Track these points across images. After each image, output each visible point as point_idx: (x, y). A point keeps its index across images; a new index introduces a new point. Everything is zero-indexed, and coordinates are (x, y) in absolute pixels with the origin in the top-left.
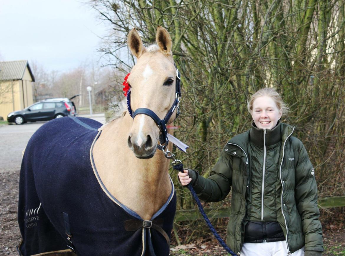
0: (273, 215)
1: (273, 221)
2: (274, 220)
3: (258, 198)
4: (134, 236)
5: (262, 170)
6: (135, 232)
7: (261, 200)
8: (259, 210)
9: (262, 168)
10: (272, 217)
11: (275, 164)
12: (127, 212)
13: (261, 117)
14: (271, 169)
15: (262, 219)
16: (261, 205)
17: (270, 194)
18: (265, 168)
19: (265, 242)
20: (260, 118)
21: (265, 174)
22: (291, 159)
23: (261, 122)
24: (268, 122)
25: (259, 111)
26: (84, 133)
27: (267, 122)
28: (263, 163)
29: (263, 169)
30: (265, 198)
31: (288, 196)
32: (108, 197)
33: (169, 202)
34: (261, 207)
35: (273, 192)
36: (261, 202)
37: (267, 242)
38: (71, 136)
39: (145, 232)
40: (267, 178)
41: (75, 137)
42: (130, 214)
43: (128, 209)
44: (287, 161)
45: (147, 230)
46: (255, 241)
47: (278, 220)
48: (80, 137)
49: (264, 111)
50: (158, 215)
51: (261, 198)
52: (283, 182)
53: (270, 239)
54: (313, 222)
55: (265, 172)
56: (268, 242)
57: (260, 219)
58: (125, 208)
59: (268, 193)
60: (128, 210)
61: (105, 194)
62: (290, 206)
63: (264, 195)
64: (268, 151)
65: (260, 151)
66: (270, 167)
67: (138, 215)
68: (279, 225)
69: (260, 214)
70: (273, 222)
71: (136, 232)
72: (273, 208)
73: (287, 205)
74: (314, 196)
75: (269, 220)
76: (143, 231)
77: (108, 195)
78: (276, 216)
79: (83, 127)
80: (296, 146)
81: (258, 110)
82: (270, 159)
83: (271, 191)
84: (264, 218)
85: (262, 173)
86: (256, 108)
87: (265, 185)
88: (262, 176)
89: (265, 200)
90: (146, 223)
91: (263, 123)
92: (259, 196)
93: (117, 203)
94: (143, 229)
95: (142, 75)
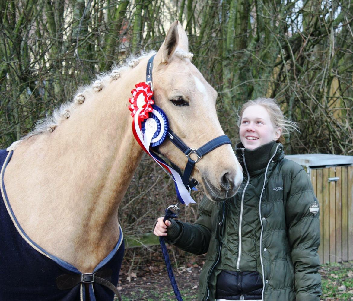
0: (252, 264)
1: (253, 272)
2: (254, 270)
3: (235, 240)
4: (70, 294)
6: (71, 289)
7: (238, 243)
8: (234, 256)
9: (240, 201)
10: (250, 266)
12: (62, 265)
14: (251, 202)
15: (238, 268)
16: (238, 249)
17: (247, 236)
18: (244, 202)
19: (242, 299)
20: (245, 132)
21: (244, 209)
22: (277, 189)
23: (246, 137)
24: (255, 138)
28: (242, 195)
29: (241, 203)
30: (243, 241)
31: (270, 238)
32: (31, 246)
33: (119, 247)
34: (238, 252)
35: (253, 233)
36: (238, 246)
37: (245, 299)
39: (84, 289)
40: (245, 214)
42: (66, 268)
43: (62, 261)
44: (270, 191)
45: (86, 286)
46: (230, 297)
47: (259, 271)
49: (252, 123)
50: (103, 265)
51: (238, 240)
53: (249, 296)
54: (305, 277)
55: (244, 206)
57: (236, 268)
58: (58, 260)
59: (247, 234)
60: (62, 263)
61: (25, 242)
62: (274, 251)
63: (242, 237)
66: (250, 199)
67: (75, 269)
68: (260, 278)
69: (235, 261)
71: (73, 290)
73: (270, 250)
74: (310, 242)
75: (247, 270)
76: (82, 288)
77: (31, 244)
78: (256, 264)
81: (245, 120)
82: (251, 189)
83: (250, 231)
84: (240, 267)
85: (240, 207)
87: (242, 223)
89: (243, 243)
90: (85, 277)
91: (249, 138)
92: (236, 238)
93: (46, 255)
94: (81, 286)
95: (197, 90)
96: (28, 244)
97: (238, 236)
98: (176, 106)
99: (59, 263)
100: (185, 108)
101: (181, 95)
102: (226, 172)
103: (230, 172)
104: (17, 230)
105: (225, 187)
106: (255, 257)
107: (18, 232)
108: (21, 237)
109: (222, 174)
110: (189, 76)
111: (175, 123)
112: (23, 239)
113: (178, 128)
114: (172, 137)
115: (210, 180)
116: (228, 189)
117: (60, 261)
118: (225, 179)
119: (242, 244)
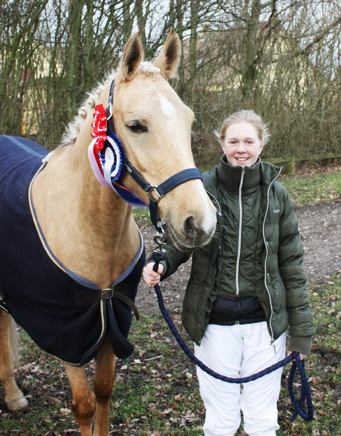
0: (251, 288)
1: (252, 296)
3: (232, 264)
4: (90, 311)
5: (238, 226)
6: (91, 305)
7: (235, 266)
9: (238, 222)
10: (249, 291)
11: (255, 217)
12: (79, 282)
13: (237, 151)
14: (250, 223)
15: (237, 293)
16: (235, 273)
17: (247, 259)
18: (243, 223)
19: (238, 324)
20: (235, 153)
21: (242, 230)
22: (277, 211)
23: (236, 158)
24: (246, 159)
25: (233, 143)
26: (25, 160)
27: (244, 159)
28: (239, 216)
29: (239, 224)
33: (137, 260)
34: (235, 277)
35: (253, 256)
36: (235, 270)
38: (9, 163)
39: (104, 305)
41: (14, 164)
43: (79, 277)
45: (106, 301)
46: (225, 323)
47: (258, 295)
48: (20, 165)
49: (242, 143)
51: (235, 264)
52: (266, 243)
53: (245, 320)
55: (242, 227)
56: (240, 324)
57: (235, 293)
58: (75, 276)
59: (246, 257)
60: (79, 279)
62: (275, 275)
63: (240, 260)
64: (245, 198)
65: (234, 197)
66: (250, 220)
68: (259, 301)
70: (251, 298)
72: (252, 278)
73: (271, 275)
75: (247, 295)
76: (101, 304)
77: (51, 257)
78: (256, 289)
79: (23, 150)
80: (280, 193)
81: (233, 140)
82: (248, 210)
83: (250, 255)
84: (239, 292)
85: (238, 229)
86: (230, 139)
87: (241, 246)
88: (238, 234)
89: (241, 267)
90: (105, 293)
91: (240, 159)
92: (233, 261)
93: (63, 270)
94: (102, 301)
95: (162, 112)
96: (49, 257)
97: (236, 260)
98: (133, 133)
99: (75, 279)
100: (143, 135)
101: (136, 118)
102: (189, 215)
103: (194, 216)
104: (41, 241)
105: (190, 235)
106: (254, 281)
107: (42, 244)
108: (44, 248)
109: (185, 218)
110: (152, 95)
111: (133, 153)
112: (45, 251)
113: (136, 160)
114: (130, 171)
115: (173, 224)
116: (194, 236)
117: (76, 278)
118: (189, 223)
119: (239, 267)
